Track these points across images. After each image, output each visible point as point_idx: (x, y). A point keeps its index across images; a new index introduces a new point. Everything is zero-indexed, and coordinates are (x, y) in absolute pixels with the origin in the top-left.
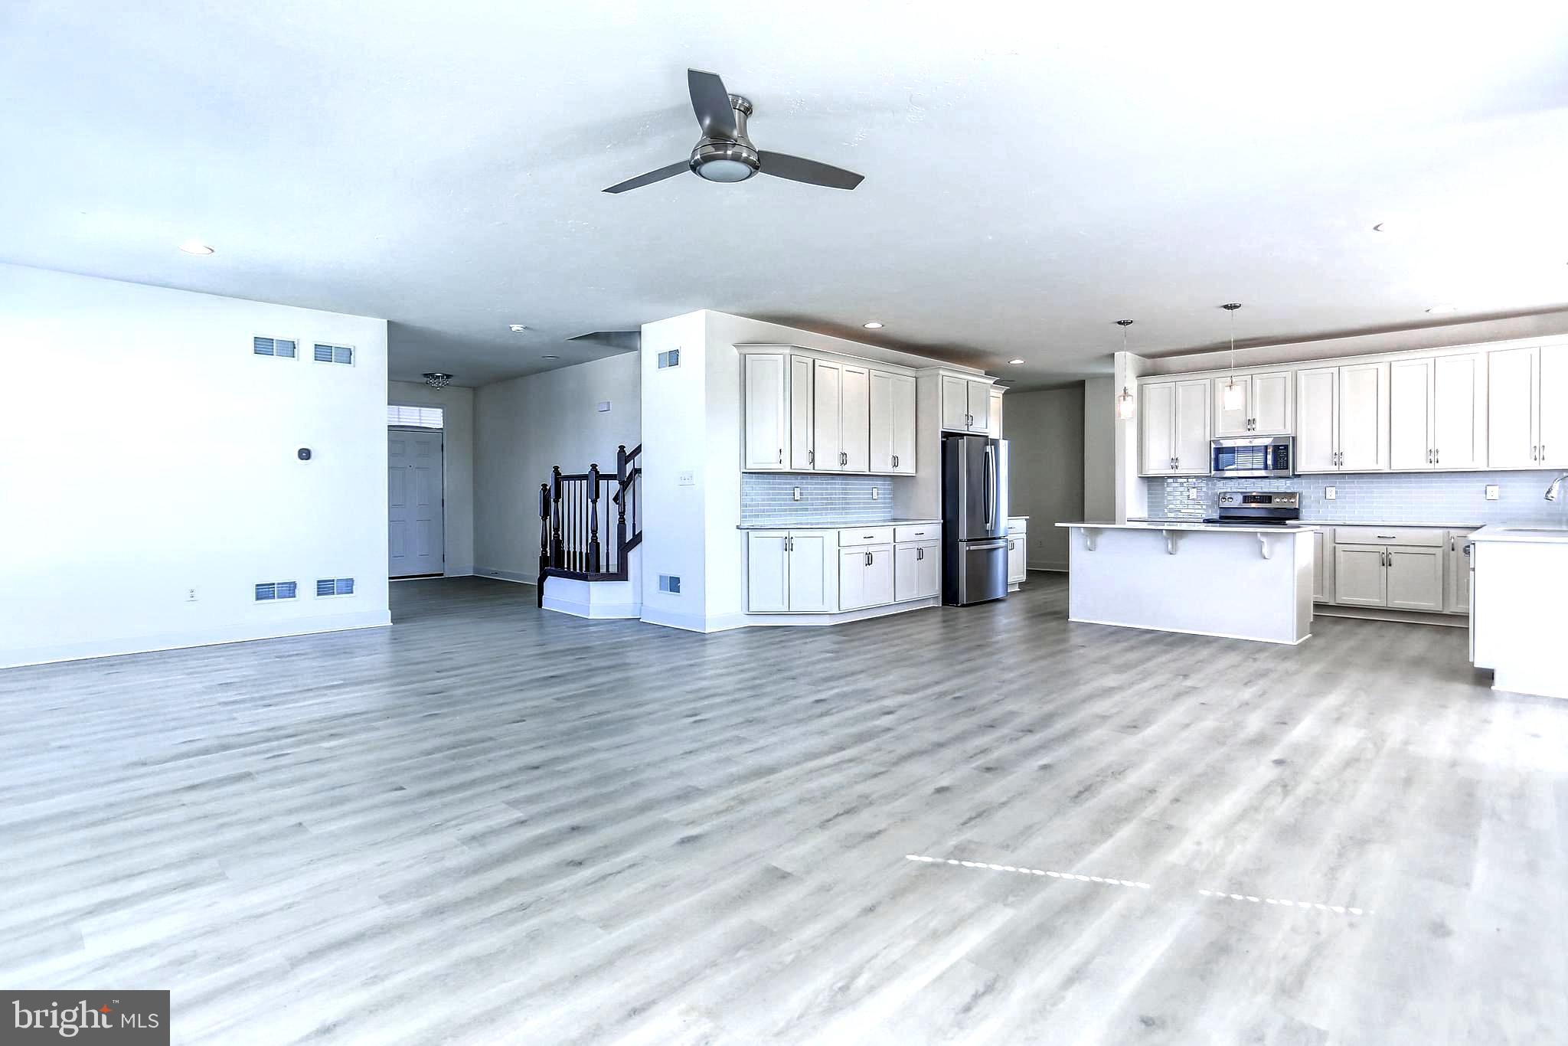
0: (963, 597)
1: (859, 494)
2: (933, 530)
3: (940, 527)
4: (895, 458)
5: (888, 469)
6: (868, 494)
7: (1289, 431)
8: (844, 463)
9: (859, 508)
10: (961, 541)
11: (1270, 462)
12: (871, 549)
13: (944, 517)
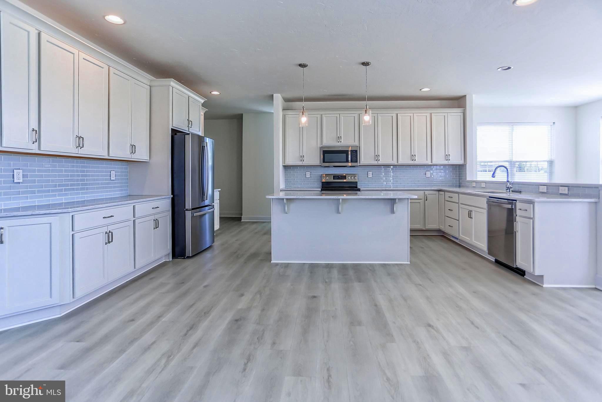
0: (189, 250)
1: (98, 176)
2: (165, 204)
3: (169, 201)
4: (133, 147)
5: (126, 155)
6: (106, 176)
7: (357, 144)
8: (80, 146)
9: (97, 188)
10: (187, 210)
11: (350, 159)
12: (110, 228)
13: (173, 192)
